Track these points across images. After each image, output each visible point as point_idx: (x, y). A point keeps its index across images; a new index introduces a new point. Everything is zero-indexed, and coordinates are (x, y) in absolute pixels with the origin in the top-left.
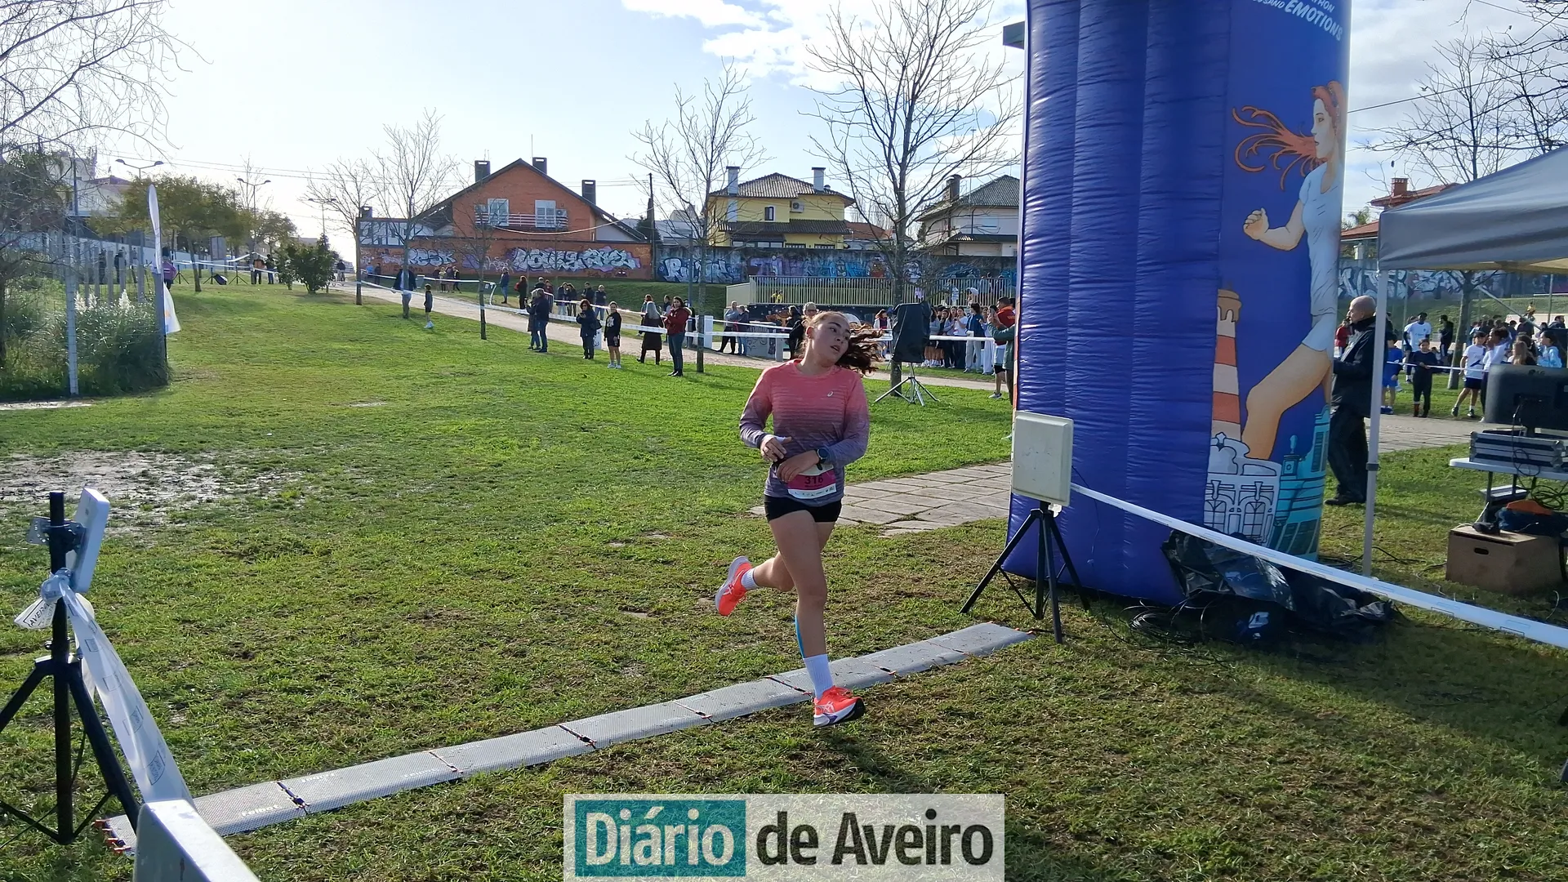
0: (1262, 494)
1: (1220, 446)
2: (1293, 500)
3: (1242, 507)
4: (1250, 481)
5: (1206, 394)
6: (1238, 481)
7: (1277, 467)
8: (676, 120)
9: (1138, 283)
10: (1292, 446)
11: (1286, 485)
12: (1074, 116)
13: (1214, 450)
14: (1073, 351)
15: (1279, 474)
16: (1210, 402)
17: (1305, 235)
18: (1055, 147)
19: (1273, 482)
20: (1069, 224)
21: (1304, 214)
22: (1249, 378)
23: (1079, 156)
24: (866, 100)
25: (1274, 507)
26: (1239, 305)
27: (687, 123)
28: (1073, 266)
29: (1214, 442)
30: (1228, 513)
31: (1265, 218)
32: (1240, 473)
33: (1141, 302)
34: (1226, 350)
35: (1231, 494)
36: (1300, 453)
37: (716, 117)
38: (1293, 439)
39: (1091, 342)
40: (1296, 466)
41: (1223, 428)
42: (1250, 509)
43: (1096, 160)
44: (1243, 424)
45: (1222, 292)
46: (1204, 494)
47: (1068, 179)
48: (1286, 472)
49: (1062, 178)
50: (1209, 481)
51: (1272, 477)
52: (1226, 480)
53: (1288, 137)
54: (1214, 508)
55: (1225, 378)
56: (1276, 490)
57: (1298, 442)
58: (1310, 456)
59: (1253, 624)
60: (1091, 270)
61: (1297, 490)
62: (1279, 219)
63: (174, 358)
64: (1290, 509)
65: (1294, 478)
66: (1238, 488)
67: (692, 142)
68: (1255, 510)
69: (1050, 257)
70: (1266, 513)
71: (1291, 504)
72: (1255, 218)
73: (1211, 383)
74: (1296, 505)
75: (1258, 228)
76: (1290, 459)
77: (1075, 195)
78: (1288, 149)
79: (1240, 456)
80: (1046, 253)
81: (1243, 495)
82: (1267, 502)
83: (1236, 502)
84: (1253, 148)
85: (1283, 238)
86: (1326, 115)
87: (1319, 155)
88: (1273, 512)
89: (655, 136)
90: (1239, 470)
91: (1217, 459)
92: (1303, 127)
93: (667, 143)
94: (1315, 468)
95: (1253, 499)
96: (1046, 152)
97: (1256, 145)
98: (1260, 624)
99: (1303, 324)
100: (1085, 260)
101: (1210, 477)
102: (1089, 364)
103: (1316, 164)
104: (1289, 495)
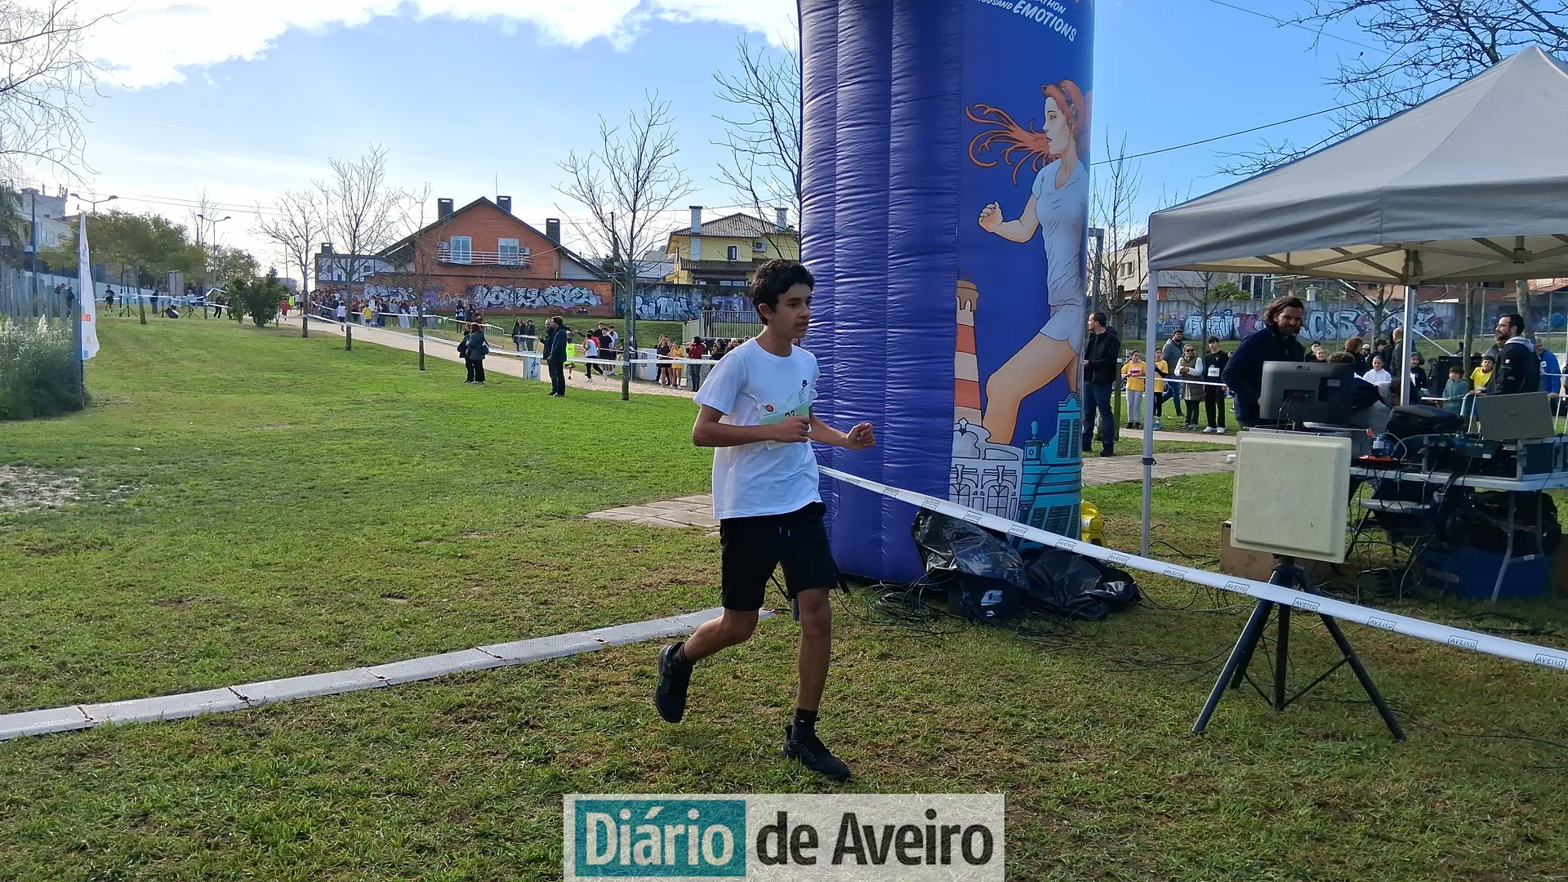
0: (1004, 478)
1: (963, 431)
2: (1038, 484)
3: (985, 490)
4: (992, 465)
5: (948, 382)
6: (981, 465)
7: (1019, 451)
8: (601, 152)
9: (890, 275)
10: (1034, 431)
11: (1028, 469)
12: (835, 118)
13: (957, 434)
14: (838, 344)
15: (1021, 459)
16: (953, 388)
17: (1039, 227)
18: (820, 147)
19: (1017, 466)
20: (834, 222)
21: (1039, 207)
22: (989, 364)
23: (840, 155)
24: (775, 129)
25: (1018, 490)
26: (977, 295)
27: (612, 153)
28: (837, 262)
29: (957, 427)
30: (971, 496)
31: (998, 211)
32: (982, 456)
33: (892, 294)
34: (966, 338)
35: (974, 478)
36: (1044, 437)
37: (641, 149)
38: (1034, 424)
39: (852, 333)
40: (1039, 451)
41: (965, 414)
42: (993, 492)
43: (852, 159)
44: (983, 410)
45: (960, 283)
46: (948, 479)
47: (832, 178)
48: (1029, 457)
49: (827, 177)
50: (953, 466)
51: (1015, 461)
52: (969, 464)
53: (1018, 133)
54: (959, 492)
55: (966, 365)
56: (1019, 473)
57: (1039, 428)
58: (1054, 441)
59: (985, 601)
60: (850, 265)
61: (1042, 475)
62: (1012, 213)
63: (93, 383)
64: (1036, 494)
65: (1038, 462)
66: (981, 472)
67: (617, 171)
68: (999, 493)
69: (819, 253)
70: (1010, 497)
71: (1037, 488)
72: (989, 211)
73: (953, 371)
74: (1041, 489)
75: (993, 221)
76: (1032, 444)
77: (838, 193)
78: (1019, 144)
79: (982, 441)
80: (817, 250)
81: (986, 478)
82: (1010, 486)
83: (980, 486)
84: (986, 144)
85: (1017, 231)
86: (1059, 113)
87: (1053, 151)
88: (1018, 496)
89: (580, 166)
90: (981, 455)
91: (960, 444)
92: (1036, 123)
93: (593, 174)
94: (1062, 453)
95: (996, 483)
96: (815, 152)
97: (988, 141)
98: (993, 602)
99: (1043, 314)
100: (846, 255)
101: (954, 462)
102: (852, 356)
103: (1049, 160)
104: (1034, 479)
